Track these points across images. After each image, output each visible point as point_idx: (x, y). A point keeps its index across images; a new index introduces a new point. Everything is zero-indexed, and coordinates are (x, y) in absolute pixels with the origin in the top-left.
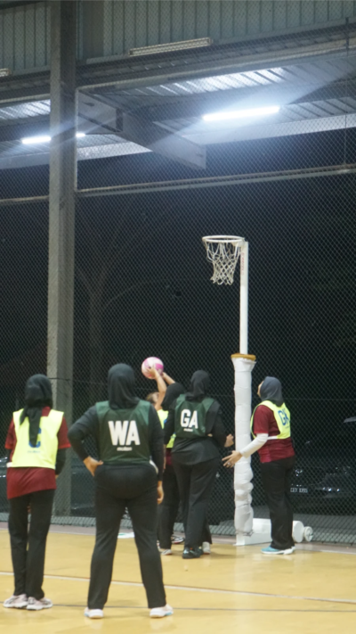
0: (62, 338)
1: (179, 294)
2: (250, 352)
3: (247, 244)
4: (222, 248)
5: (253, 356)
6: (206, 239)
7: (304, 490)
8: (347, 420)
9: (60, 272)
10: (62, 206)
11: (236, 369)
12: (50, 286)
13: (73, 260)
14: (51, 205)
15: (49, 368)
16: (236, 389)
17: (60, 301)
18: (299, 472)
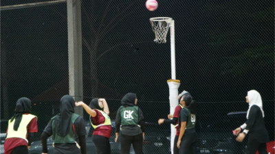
0: (76, 75)
1: (138, 49)
2: (177, 78)
3: (173, 21)
4: (160, 24)
5: (179, 81)
6: (152, 19)
7: (208, 151)
8: (229, 114)
9: (74, 40)
10: (74, 5)
11: (170, 88)
12: (69, 48)
13: (81, 33)
14: (68, 4)
15: (70, 91)
16: (170, 98)
17: (75, 55)
18: (204, 142)
